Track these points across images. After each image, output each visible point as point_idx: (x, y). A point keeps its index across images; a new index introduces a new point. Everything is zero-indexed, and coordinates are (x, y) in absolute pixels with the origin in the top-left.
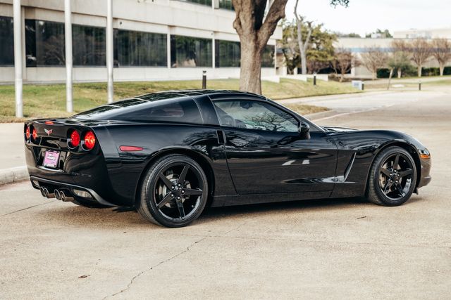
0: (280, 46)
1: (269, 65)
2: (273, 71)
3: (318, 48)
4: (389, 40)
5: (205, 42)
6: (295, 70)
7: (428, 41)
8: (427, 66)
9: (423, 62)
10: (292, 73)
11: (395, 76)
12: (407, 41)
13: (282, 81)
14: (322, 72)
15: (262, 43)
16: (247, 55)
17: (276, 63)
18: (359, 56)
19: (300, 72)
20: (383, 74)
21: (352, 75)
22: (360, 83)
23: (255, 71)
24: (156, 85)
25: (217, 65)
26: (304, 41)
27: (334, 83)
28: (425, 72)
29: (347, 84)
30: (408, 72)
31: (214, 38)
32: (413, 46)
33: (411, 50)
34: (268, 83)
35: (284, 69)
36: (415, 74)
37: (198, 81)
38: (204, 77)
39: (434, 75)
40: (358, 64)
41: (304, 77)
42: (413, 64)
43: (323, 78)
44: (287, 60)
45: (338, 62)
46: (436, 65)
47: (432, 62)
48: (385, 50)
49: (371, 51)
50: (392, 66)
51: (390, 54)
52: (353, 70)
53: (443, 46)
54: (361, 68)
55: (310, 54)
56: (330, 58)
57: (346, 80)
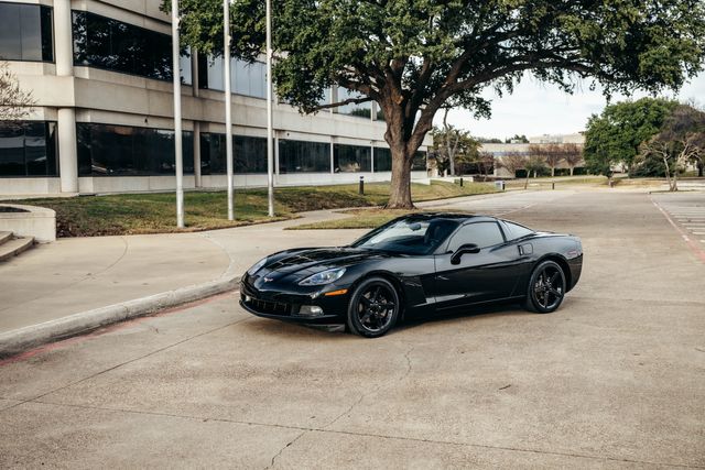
0: (432, 151)
1: (422, 168)
2: (424, 174)
3: (465, 153)
4: (527, 145)
5: (366, 150)
6: (446, 172)
7: (560, 146)
8: (559, 167)
9: (556, 164)
10: (443, 175)
11: (531, 176)
12: (541, 146)
13: (433, 183)
14: (469, 173)
15: (411, 154)
16: (398, 163)
17: (428, 165)
18: (500, 158)
19: (449, 173)
20: (520, 174)
21: (495, 175)
22: (501, 182)
23: (405, 177)
24: (318, 190)
25: (375, 171)
26: (452, 147)
27: (478, 184)
28: (558, 173)
29: (490, 184)
30: (542, 173)
31: (372, 146)
32: (547, 150)
33: (545, 154)
34: (420, 185)
35: (436, 171)
36: (549, 175)
37: (354, 184)
38: (362, 182)
39: (564, 175)
40: (499, 166)
41: (451, 179)
42: (547, 166)
43: (469, 179)
44: (439, 163)
45: (482, 164)
46: (567, 166)
47: (563, 164)
48: (523, 154)
49: (510, 154)
50: (529, 168)
51: (527, 157)
52: (495, 171)
53: (572, 150)
54: (502, 170)
55: (458, 158)
56: (475, 161)
57: (489, 180)
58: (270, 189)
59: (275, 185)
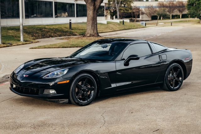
0: (107, 6)
1: (102, 15)
2: (103, 18)
3: (124, 6)
4: (157, 2)
5: (72, 5)
6: (114, 17)
7: (175, 3)
8: (174, 14)
9: (173, 12)
10: (113, 19)
11: (160, 19)
12: (165, 3)
13: (108, 23)
14: (127, 17)
15: (97, 7)
16: (90, 12)
17: (105, 13)
18: (143, 10)
19: (116, 17)
20: (154, 18)
21: (140, 19)
22: (144, 22)
23: (94, 20)
24: (47, 27)
25: (77, 16)
26: (118, 3)
27: (132, 23)
28: (174, 17)
29: (138, 23)
30: (165, 17)
31: (75, 3)
32: (168, 5)
33: (167, 7)
34: (101, 24)
35: (109, 16)
36: (169, 18)
38: (70, 23)
39: (177, 18)
40: (143, 13)
41: (118, 21)
42: (168, 13)
43: (127, 21)
44: (111, 12)
45: (134, 13)
46: (178, 13)
47: (176, 12)
48: (155, 7)
49: (148, 7)
50: (159, 14)
51: (157, 9)
52: (141, 16)
53: (181, 5)
54: (144, 15)
55: (121, 9)
56: (130, 11)
57: (138, 21)
58: (21, 27)
59: (23, 25)
